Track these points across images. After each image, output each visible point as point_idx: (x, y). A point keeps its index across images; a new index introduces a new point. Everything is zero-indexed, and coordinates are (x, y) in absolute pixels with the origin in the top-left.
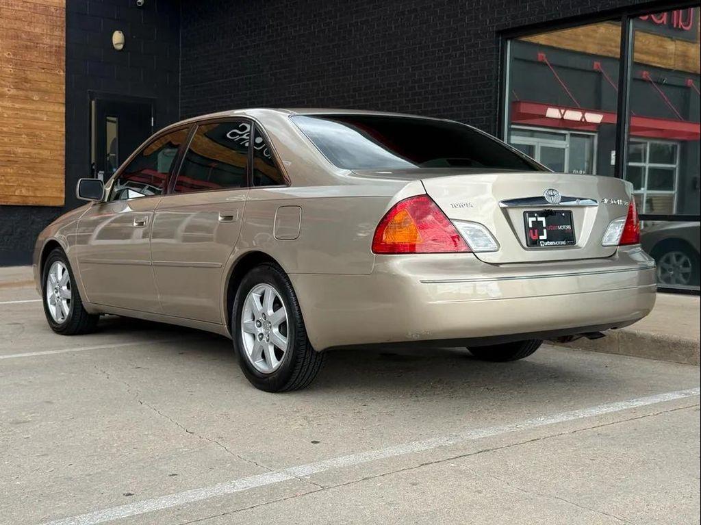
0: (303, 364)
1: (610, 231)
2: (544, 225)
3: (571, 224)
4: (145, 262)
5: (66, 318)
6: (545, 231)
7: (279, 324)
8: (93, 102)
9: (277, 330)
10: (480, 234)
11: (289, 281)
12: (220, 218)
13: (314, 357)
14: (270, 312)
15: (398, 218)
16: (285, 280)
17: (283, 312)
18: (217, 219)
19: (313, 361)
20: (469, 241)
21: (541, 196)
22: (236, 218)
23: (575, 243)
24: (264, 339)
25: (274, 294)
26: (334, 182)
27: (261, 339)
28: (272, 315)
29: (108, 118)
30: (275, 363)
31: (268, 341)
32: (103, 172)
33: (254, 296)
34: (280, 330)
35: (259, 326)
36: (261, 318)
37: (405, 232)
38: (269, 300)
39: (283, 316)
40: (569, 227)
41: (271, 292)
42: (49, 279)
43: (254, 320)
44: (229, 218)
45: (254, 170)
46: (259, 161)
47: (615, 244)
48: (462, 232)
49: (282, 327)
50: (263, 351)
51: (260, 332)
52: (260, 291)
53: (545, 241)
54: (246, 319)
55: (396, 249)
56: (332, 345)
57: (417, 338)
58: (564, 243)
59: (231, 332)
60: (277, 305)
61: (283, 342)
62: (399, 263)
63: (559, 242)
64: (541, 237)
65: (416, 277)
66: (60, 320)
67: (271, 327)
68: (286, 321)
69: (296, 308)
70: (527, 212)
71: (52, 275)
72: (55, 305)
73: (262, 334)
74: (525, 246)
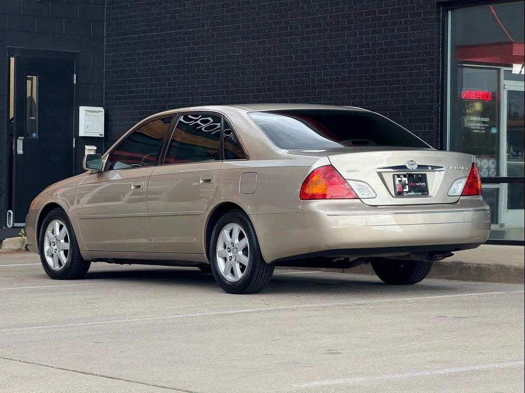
0: (259, 272)
1: (454, 186)
2: (407, 183)
3: (426, 182)
4: (142, 214)
5: (64, 265)
6: (407, 186)
7: (243, 248)
8: (12, 59)
9: (241, 252)
10: (364, 188)
11: (249, 220)
12: (201, 181)
13: (265, 268)
14: (237, 241)
15: (314, 179)
16: (247, 220)
17: (246, 241)
18: (199, 181)
19: (265, 271)
20: (357, 192)
21: (404, 164)
22: (213, 180)
23: (428, 194)
24: (233, 260)
25: (239, 229)
26: (278, 157)
27: (230, 260)
28: (238, 244)
29: (28, 76)
30: (240, 275)
31: (235, 260)
32: (23, 138)
33: (225, 232)
34: (243, 253)
35: (229, 252)
36: (231, 246)
37: (319, 187)
38: (236, 234)
39: (245, 243)
40: (424, 184)
41: (237, 228)
42: (46, 235)
43: (225, 248)
44: (209, 181)
45: (225, 149)
46: (228, 144)
47: (458, 195)
48: (353, 187)
49: (245, 251)
50: (232, 268)
51: (230, 256)
52: (230, 229)
53: (407, 192)
54: (220, 248)
55: (314, 197)
56: (277, 258)
57: (326, 249)
58: (420, 193)
59: (209, 259)
60: (241, 236)
61: (246, 260)
62: (315, 205)
63: (417, 193)
64: (404, 190)
65: (324, 213)
66: (57, 268)
67: (237, 251)
68: (247, 247)
69: (254, 237)
70: (396, 175)
71: (49, 232)
72: (52, 256)
73: (231, 257)
74: (394, 195)
